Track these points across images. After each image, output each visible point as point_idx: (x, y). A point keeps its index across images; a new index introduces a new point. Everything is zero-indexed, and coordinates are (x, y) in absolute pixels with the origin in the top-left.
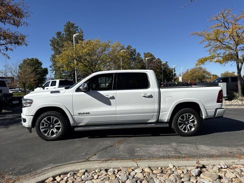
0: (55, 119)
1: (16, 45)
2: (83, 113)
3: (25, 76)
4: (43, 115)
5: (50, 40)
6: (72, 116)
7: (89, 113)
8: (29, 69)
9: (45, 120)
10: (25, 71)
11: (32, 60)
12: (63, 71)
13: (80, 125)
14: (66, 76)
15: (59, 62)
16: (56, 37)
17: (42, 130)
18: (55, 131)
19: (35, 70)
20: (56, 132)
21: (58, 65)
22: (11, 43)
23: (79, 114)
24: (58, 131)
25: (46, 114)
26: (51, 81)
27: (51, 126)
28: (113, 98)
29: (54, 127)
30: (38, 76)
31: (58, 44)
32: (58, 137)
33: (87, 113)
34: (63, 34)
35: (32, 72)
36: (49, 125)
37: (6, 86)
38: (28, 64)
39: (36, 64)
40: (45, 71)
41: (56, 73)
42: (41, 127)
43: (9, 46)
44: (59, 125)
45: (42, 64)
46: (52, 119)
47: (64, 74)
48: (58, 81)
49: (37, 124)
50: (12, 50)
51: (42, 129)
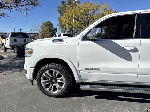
0: (58, 73)
1: (33, 6)
2: (91, 69)
3: (44, 32)
4: (43, 68)
5: (58, 7)
6: (77, 71)
7: (98, 69)
8: (46, 29)
9: (46, 74)
10: (44, 29)
11: (48, 22)
12: (66, 28)
13: (86, 82)
14: (67, 32)
15: (63, 21)
16: (61, 5)
17: (43, 85)
18: (58, 86)
19: (49, 29)
20: (59, 89)
21: (63, 24)
22: (29, 4)
23: (86, 69)
24: (60, 87)
25: (47, 66)
26: (58, 34)
27: (54, 80)
28: (136, 50)
29: (56, 81)
30: (52, 32)
31: (63, 9)
32: (60, 94)
33: (96, 69)
34: (66, 2)
35: (48, 30)
36: (51, 79)
37: (29, 38)
38: (46, 25)
39: (50, 25)
40: (55, 30)
41: (61, 30)
42: (42, 81)
43: (28, 6)
44: (62, 80)
45: (53, 25)
46: (54, 73)
47: (66, 31)
48: (62, 34)
49: (37, 77)
50: (30, 10)
51: (44, 83)
